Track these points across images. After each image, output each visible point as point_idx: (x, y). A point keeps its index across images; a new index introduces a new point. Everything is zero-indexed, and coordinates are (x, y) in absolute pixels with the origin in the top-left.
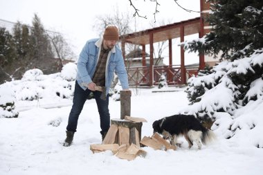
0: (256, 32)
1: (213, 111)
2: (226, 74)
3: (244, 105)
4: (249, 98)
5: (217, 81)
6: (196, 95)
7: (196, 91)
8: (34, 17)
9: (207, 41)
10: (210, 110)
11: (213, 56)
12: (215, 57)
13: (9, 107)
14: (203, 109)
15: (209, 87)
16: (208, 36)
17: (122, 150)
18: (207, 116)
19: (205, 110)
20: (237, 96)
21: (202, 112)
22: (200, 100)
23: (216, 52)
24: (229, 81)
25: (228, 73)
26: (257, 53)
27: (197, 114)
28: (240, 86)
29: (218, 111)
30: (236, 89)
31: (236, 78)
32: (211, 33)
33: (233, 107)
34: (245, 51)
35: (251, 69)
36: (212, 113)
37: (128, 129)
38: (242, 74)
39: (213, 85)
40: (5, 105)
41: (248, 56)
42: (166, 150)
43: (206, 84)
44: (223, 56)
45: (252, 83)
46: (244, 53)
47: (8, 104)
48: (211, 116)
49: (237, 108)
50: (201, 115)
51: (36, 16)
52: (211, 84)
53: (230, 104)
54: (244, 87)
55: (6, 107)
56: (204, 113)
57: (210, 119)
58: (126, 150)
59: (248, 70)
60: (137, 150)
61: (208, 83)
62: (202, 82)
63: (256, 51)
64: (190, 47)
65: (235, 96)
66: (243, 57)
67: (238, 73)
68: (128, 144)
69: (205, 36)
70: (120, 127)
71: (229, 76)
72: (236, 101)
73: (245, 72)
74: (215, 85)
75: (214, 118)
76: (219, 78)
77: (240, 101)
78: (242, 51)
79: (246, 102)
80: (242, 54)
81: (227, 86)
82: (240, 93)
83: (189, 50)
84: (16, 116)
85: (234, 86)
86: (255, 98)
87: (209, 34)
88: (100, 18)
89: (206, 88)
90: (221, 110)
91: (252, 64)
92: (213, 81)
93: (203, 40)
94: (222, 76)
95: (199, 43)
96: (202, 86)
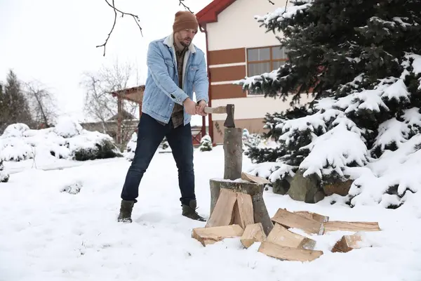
1: (343, 166)
2: (341, 113)
3: (373, 157)
4: (383, 147)
5: (330, 124)
8: (9, 72)
9: (280, 76)
10: (339, 163)
15: (319, 132)
16: (281, 70)
18: (334, 172)
19: (332, 165)
21: (327, 167)
24: (351, 123)
25: (347, 111)
27: (321, 172)
28: (365, 130)
29: (349, 166)
35: (383, 104)
36: (343, 169)
37: (249, 197)
38: (374, 111)
39: (324, 130)
43: (314, 128)
45: (381, 126)
46: (356, 86)
48: (341, 174)
49: (368, 161)
50: (328, 172)
51: (11, 72)
52: (320, 127)
54: (370, 131)
56: (331, 169)
59: (380, 106)
61: (317, 127)
62: (308, 124)
63: (382, 81)
70: (239, 195)
73: (377, 109)
74: (327, 130)
75: (347, 176)
76: (333, 119)
77: (368, 152)
78: (352, 83)
81: (349, 129)
84: (5, 180)
85: (359, 130)
86: (393, 147)
87: (284, 66)
88: (87, 74)
89: (313, 134)
90: (354, 164)
91: (386, 98)
92: (322, 124)
93: (274, 75)
94: (336, 116)
95: (268, 79)
96: (308, 130)
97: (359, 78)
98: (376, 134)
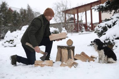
1: (113, 39)
5: (114, 24)
6: (102, 32)
7: (102, 30)
9: (106, 5)
10: (111, 39)
11: (109, 13)
12: (110, 13)
13: (11, 42)
14: (108, 38)
15: (110, 27)
16: (107, 3)
18: (110, 42)
19: (109, 39)
21: (107, 40)
22: (105, 34)
23: (111, 11)
27: (104, 41)
29: (116, 39)
32: (108, 1)
36: (113, 41)
37: (67, 50)
39: (112, 26)
40: (9, 41)
42: (89, 61)
43: (108, 26)
44: (114, 13)
47: (11, 41)
48: (112, 42)
52: (111, 25)
55: (10, 42)
56: (108, 41)
57: (112, 43)
60: (72, 62)
61: (109, 25)
62: (106, 24)
64: (97, 9)
69: (105, 3)
70: (62, 50)
74: (113, 26)
75: (114, 43)
76: (115, 22)
83: (97, 10)
84: (15, 46)
87: (107, 1)
89: (108, 28)
90: (118, 38)
93: (104, 5)
94: (117, 21)
95: (102, 6)
96: (106, 26)
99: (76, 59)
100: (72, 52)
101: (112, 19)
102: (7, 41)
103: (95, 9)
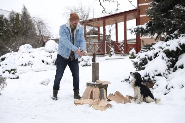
0: (182, 23)
2: (162, 50)
3: (174, 72)
4: (178, 67)
5: (156, 55)
6: (141, 64)
7: (141, 62)
9: (147, 27)
10: (152, 75)
12: (152, 38)
13: (13, 72)
14: (147, 74)
15: (151, 59)
16: (148, 24)
17: (96, 103)
18: (150, 79)
20: (169, 65)
21: (146, 76)
22: (144, 68)
23: (153, 34)
24: (164, 55)
25: (163, 50)
26: (183, 36)
27: (143, 78)
28: (171, 58)
29: (157, 76)
30: (169, 61)
31: (169, 53)
32: (150, 22)
33: (167, 73)
34: (175, 34)
35: (179, 47)
36: (153, 77)
37: (99, 89)
38: (173, 51)
39: (153, 58)
41: (177, 38)
42: (125, 103)
43: (148, 57)
44: (157, 37)
46: (174, 36)
48: (152, 79)
49: (170, 73)
50: (146, 78)
51: (24, 7)
52: (151, 57)
53: (165, 71)
54: (174, 59)
55: (11, 71)
56: (148, 77)
57: (152, 81)
58: (98, 104)
59: (177, 48)
60: (106, 104)
61: (150, 57)
62: (146, 56)
63: (182, 35)
64: (135, 31)
65: (168, 65)
66: (173, 39)
67: (170, 50)
68: (99, 99)
69: (146, 24)
70: (93, 88)
71: (164, 52)
72: (169, 69)
73: (175, 49)
74: (154, 58)
75: (155, 80)
76: (157, 53)
77: (172, 69)
78: (172, 35)
79: (175, 69)
80: (172, 37)
82: (171, 63)
83: (135, 33)
84: (18, 78)
85: (167, 59)
86: (182, 67)
87: (148, 22)
89: (148, 60)
90: (159, 75)
91: (180, 44)
92: (153, 55)
93: (144, 26)
94: (159, 52)
95: (141, 28)
96: (145, 58)
97: (176, 32)
98: (177, 60)
99: (109, 100)
100: (104, 91)
101: (153, 48)
102: (6, 71)
103: (132, 31)
